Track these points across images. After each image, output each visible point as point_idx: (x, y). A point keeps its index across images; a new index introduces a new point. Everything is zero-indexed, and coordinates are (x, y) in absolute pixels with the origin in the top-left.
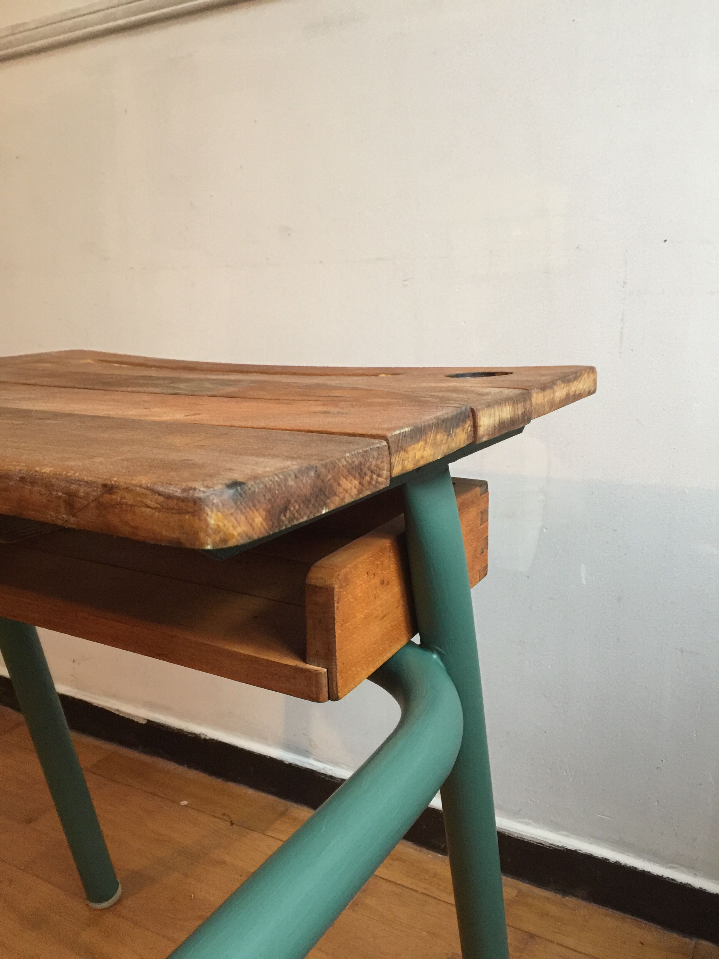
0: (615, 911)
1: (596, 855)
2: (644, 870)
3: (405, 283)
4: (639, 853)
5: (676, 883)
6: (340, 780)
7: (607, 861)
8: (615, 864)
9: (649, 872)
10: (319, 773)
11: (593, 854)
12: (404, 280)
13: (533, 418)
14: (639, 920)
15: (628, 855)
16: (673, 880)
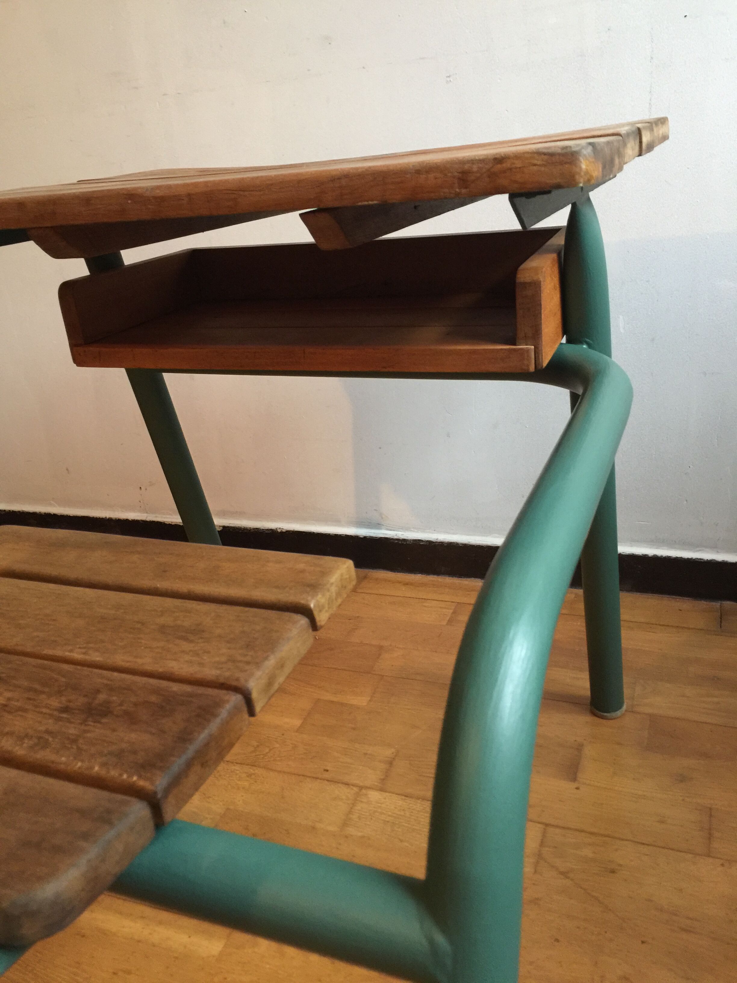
0: (654, 595)
1: (637, 554)
2: (677, 557)
3: (448, 79)
4: (671, 544)
5: (703, 561)
6: (412, 541)
7: (647, 556)
8: (653, 557)
9: (681, 557)
10: (392, 539)
11: (634, 553)
12: (447, 77)
13: (655, 145)
14: (674, 597)
15: (662, 549)
16: (700, 559)
